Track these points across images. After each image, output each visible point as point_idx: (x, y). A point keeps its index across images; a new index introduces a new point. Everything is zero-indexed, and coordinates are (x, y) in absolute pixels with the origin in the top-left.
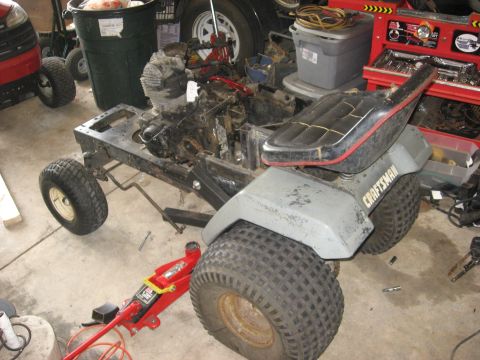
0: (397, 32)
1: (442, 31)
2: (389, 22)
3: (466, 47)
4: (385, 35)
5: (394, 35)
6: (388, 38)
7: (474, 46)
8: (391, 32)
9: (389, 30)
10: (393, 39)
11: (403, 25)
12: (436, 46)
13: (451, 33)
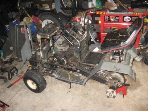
0: (107, 19)
1: (120, 17)
2: (105, 16)
3: (127, 20)
4: (104, 20)
5: (106, 20)
6: (105, 21)
7: (129, 19)
8: (106, 19)
9: (105, 19)
10: (106, 21)
11: (109, 17)
12: (119, 21)
13: (122, 17)
